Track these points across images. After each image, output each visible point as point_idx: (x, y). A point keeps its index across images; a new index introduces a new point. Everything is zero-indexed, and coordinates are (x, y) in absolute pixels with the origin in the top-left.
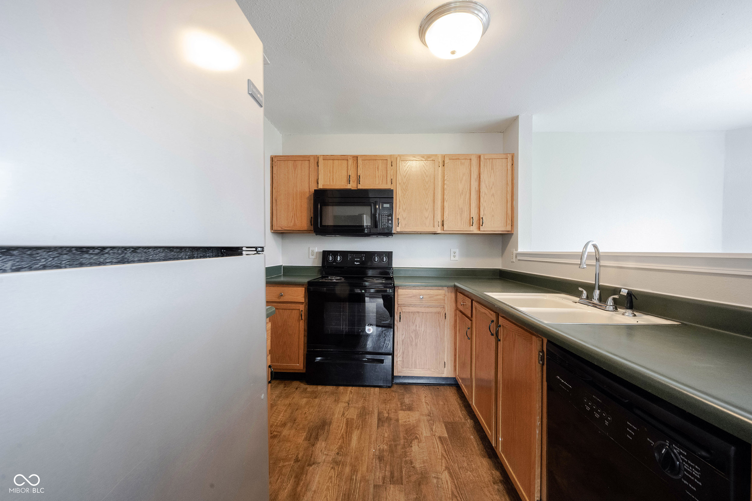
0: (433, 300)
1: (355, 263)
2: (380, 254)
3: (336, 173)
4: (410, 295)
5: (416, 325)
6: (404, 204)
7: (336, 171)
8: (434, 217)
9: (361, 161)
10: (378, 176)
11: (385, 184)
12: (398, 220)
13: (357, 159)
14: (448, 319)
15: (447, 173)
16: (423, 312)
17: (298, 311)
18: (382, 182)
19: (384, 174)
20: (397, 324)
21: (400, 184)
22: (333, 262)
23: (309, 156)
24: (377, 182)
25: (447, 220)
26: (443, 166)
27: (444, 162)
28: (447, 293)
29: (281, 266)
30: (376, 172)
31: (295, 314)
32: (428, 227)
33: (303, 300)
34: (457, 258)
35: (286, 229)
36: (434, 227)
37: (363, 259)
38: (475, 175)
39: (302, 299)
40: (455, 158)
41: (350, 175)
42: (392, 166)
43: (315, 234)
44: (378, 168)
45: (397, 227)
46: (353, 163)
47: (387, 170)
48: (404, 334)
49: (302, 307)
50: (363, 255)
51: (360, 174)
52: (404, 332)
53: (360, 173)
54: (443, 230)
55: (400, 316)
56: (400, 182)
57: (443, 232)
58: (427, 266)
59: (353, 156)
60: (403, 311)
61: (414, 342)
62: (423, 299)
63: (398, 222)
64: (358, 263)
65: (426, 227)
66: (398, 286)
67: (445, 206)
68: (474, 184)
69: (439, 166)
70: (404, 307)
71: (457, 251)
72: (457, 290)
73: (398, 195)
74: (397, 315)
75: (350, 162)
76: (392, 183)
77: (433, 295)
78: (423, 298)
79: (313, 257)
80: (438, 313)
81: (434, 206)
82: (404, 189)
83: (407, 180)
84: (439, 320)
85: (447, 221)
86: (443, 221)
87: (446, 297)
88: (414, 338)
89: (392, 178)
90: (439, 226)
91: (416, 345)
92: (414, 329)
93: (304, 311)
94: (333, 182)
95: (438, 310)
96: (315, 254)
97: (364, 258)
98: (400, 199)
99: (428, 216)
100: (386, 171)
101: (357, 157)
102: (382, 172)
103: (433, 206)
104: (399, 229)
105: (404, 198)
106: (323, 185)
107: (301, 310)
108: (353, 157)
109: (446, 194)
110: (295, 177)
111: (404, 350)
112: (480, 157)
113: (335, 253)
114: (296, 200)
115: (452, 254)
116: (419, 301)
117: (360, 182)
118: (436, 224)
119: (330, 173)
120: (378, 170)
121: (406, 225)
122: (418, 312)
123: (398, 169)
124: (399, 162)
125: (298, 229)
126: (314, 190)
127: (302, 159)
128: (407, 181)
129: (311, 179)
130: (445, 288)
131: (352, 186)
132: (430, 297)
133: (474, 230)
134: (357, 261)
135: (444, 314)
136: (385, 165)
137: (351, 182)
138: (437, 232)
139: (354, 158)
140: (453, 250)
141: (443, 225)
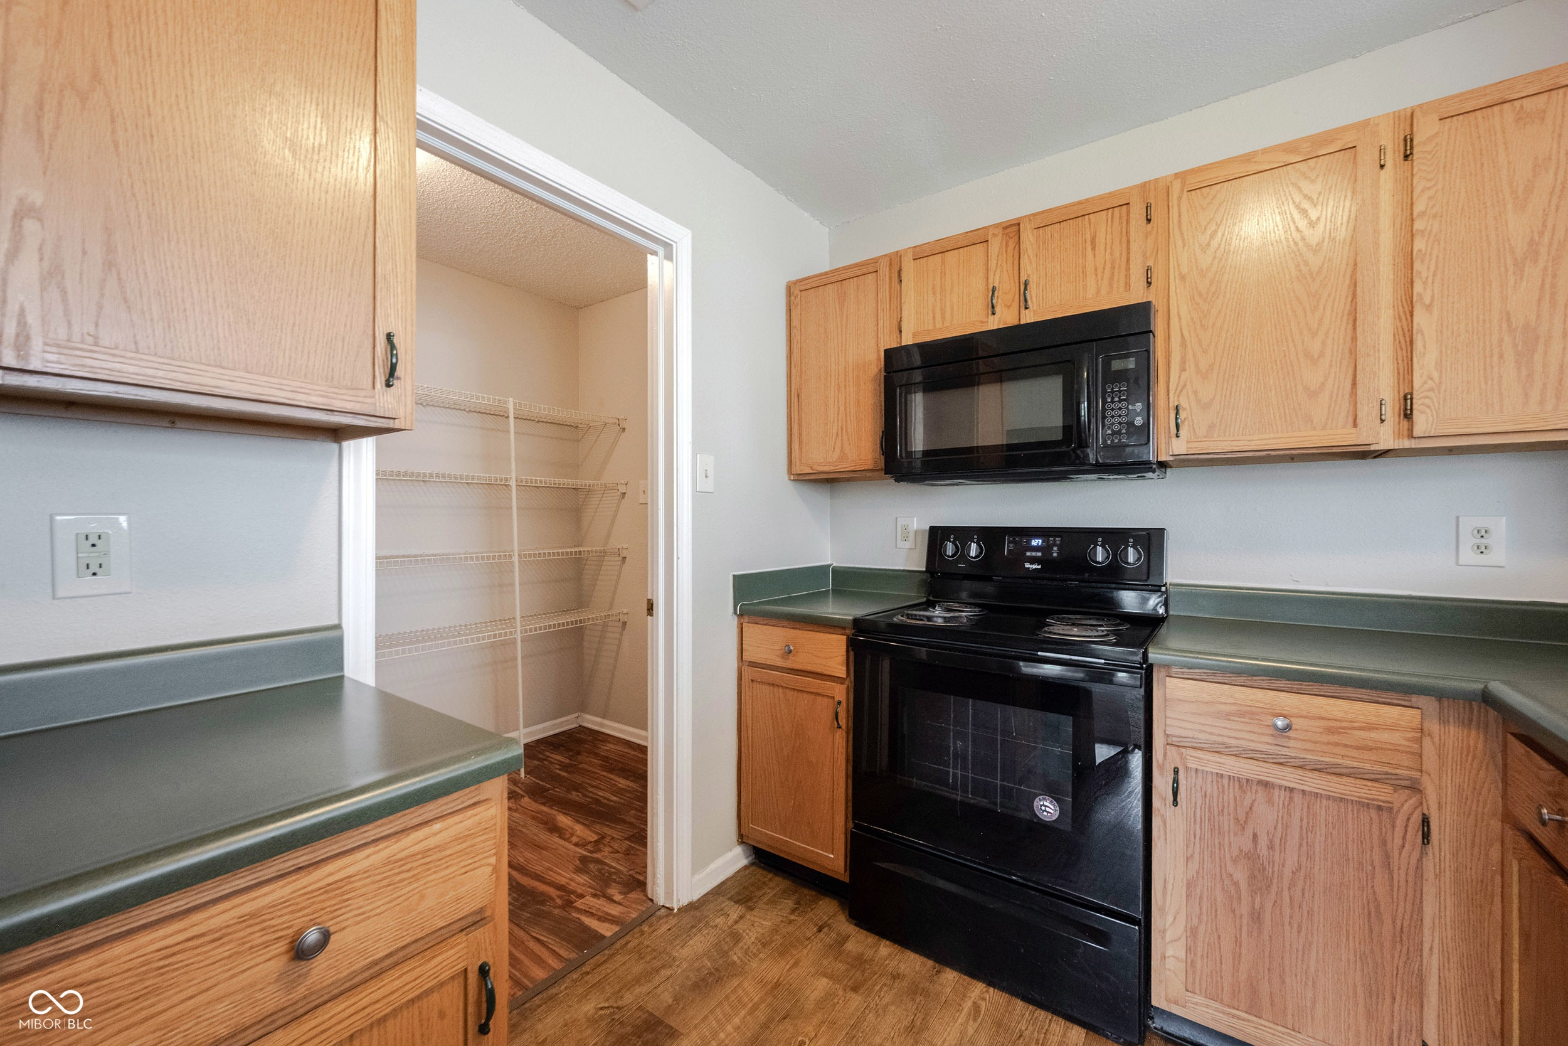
0: (1346, 746)
1: (1027, 565)
2: (1116, 537)
3: (951, 292)
4: (1222, 707)
5: (1255, 836)
6: (1205, 352)
7: (952, 283)
8: (1354, 384)
9: (1030, 235)
10: (1096, 269)
11: (1122, 289)
12: (1177, 413)
13: (1019, 230)
14: (1446, 847)
15: (1429, 184)
16: (1292, 790)
17: (831, 701)
18: (1111, 285)
19: (1118, 254)
20: (1162, 811)
21: (1183, 278)
22: (957, 561)
23: (876, 261)
24: (1091, 292)
25: (1432, 390)
26: (1406, 157)
27: (1409, 139)
28: (1434, 726)
29: (829, 566)
30: (1084, 256)
31: (823, 710)
32: (1324, 428)
33: (841, 672)
34: (1495, 556)
35: (826, 469)
36: (1355, 425)
37: (1055, 555)
39: (840, 667)
40: (1483, 104)
41: (996, 285)
42: (1149, 221)
43: (892, 481)
44: (1093, 242)
45: (1174, 440)
46: (1007, 246)
47: (1128, 241)
48: (1197, 856)
49: (840, 692)
50: (1055, 540)
51: (1028, 276)
52: (1197, 850)
53: (1029, 272)
54: (1411, 436)
55: (1176, 781)
56: (1185, 270)
57: (1407, 444)
58: (1327, 585)
59: (1004, 226)
60: (1189, 765)
61: (1244, 902)
62: (1291, 734)
63: (1177, 419)
64: (1034, 567)
65: (1315, 429)
66: (1167, 666)
67: (1420, 331)
69: (1382, 166)
70: (1195, 748)
71: (1498, 525)
72: (1502, 722)
73: (1176, 319)
74: (1161, 774)
75: (995, 245)
76: (1149, 283)
77: (1344, 724)
78: (1288, 727)
79: (908, 544)
80: (1380, 808)
81: (1354, 339)
82: (1200, 295)
83: (1214, 258)
84: (1384, 843)
85: (1431, 394)
86: (1407, 398)
87: (1427, 741)
88: (1244, 886)
89: (1150, 263)
90: (1382, 421)
92: (1245, 849)
93: (844, 704)
94: (943, 318)
95: (1381, 793)
96: (912, 535)
97: (1055, 548)
98: (1186, 333)
99: (1323, 384)
100: (1124, 245)
101: (1019, 224)
102: (1108, 251)
103: (1348, 340)
104: (1179, 447)
105: (1202, 326)
106: (914, 335)
107: (837, 699)
108: (1005, 228)
109: (1424, 275)
110: (842, 325)
111: (1195, 921)
113: (963, 534)
114: (845, 388)
115: (1468, 541)
116: (1270, 740)
117: (1029, 303)
118: (1368, 410)
119: (934, 293)
120: (1093, 249)
121: (1212, 427)
122: (1266, 785)
123: (1176, 222)
124: (1180, 198)
125: (851, 469)
126: (882, 354)
127: (859, 272)
128: (1216, 262)
129: (881, 323)
130: (1427, 702)
131: (1005, 317)
132: (1330, 731)
134: (1033, 560)
135: (1417, 818)
136: (1121, 223)
137: (998, 309)
138: (1373, 448)
139: (1008, 230)
140: (1468, 524)
141: (1408, 414)
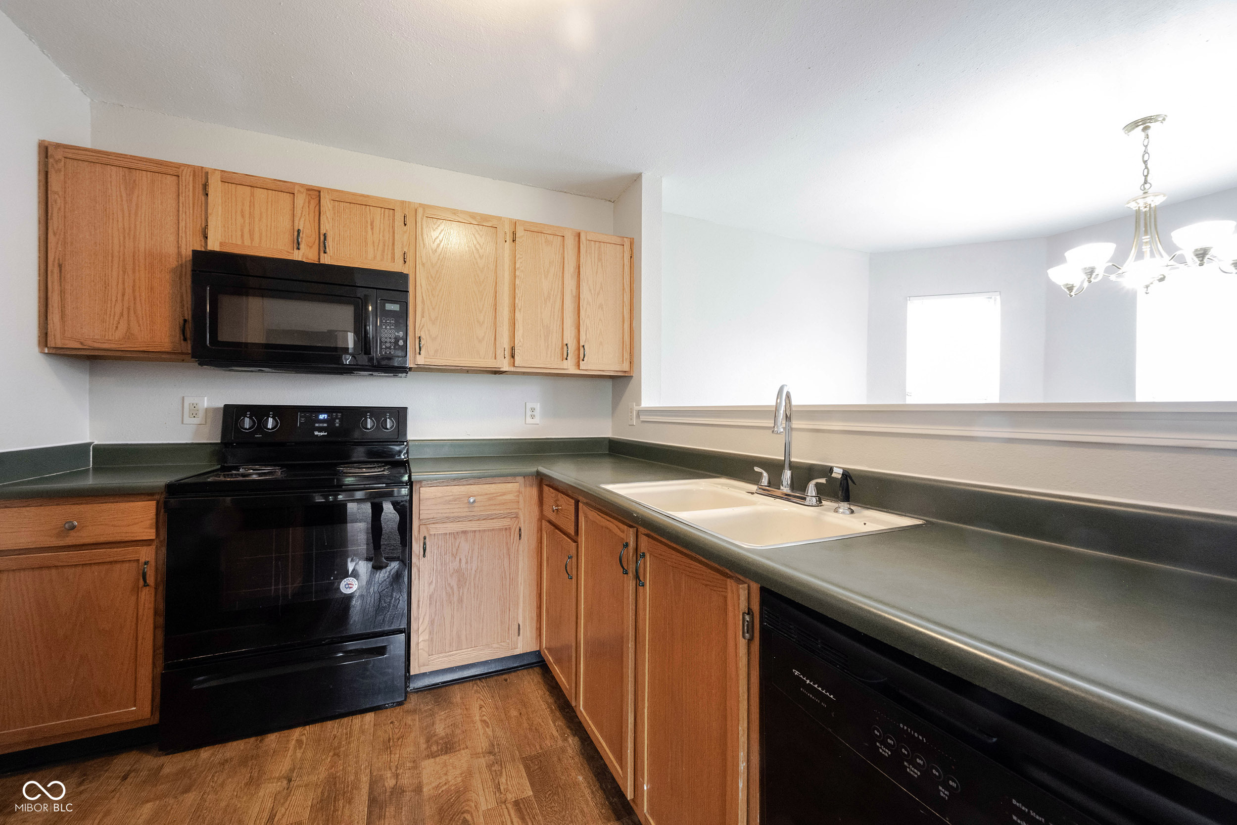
0: (495, 505)
1: (316, 433)
2: (378, 413)
3: (260, 220)
4: (447, 498)
5: (460, 559)
6: (433, 309)
7: (261, 214)
8: (495, 339)
9: (328, 203)
10: (373, 242)
11: (389, 260)
12: (420, 341)
13: (319, 196)
14: (526, 539)
15: (521, 257)
16: (475, 531)
17: (135, 564)
18: (383, 255)
19: (387, 239)
20: (417, 563)
21: (423, 265)
22: (255, 432)
23: (179, 166)
24: (370, 256)
25: (520, 346)
26: (513, 241)
27: (514, 234)
28: (523, 489)
29: (90, 444)
30: (366, 232)
31: (124, 575)
32: (484, 358)
33: (151, 534)
34: (537, 420)
36: (495, 359)
37: (337, 425)
38: (570, 268)
39: (149, 530)
40: (536, 230)
41: (301, 228)
42: (405, 225)
43: (197, 364)
44: (372, 224)
45: (418, 356)
46: (309, 202)
47: (394, 233)
48: (434, 582)
49: (147, 554)
50: (337, 415)
51: (327, 231)
52: (434, 577)
53: (327, 228)
54: (514, 366)
55: (425, 544)
56: (424, 261)
57: (513, 369)
58: (481, 436)
59: (307, 187)
60: (431, 533)
61: (455, 596)
62: (475, 504)
63: (420, 344)
64: (322, 434)
65: (480, 358)
66: (420, 482)
67: (517, 320)
68: (570, 284)
69: (506, 241)
70: (434, 523)
71: (538, 406)
72: (542, 481)
73: (420, 287)
74: (417, 543)
75: (301, 200)
76: (405, 262)
77: (495, 495)
78: (474, 501)
79: (196, 421)
80: (506, 529)
81: (495, 318)
82: (432, 277)
83: (439, 259)
84: (507, 543)
85: (520, 348)
86: (513, 349)
87: (521, 495)
88: (455, 587)
89: (405, 250)
90: (505, 358)
91: (461, 601)
92: (456, 568)
93: (153, 563)
94: (252, 240)
95: (506, 522)
96: (201, 414)
97: (337, 421)
98: (424, 297)
99: (484, 336)
100: (391, 234)
101: (320, 192)
102: (381, 234)
103: (493, 317)
104: (421, 360)
105: (433, 295)
106: (221, 244)
107: (142, 560)
108: (308, 190)
109: (519, 295)
110: (130, 211)
111: (433, 616)
112: (579, 235)
113: (260, 412)
114: (134, 272)
115: (529, 413)
116: (466, 510)
117: (327, 250)
118: (500, 352)
119: (243, 216)
120: (372, 229)
121: (436, 351)
122: (465, 532)
123: (420, 232)
124: (422, 219)
125: (141, 349)
126: (191, 253)
127: (156, 169)
128: (439, 261)
129: (182, 224)
130: (520, 479)
131: (305, 254)
132: (490, 499)
133: (569, 367)
134: (320, 429)
135: (517, 530)
136: (389, 220)
137: (302, 246)
138: (501, 370)
139: (309, 192)
140: (529, 406)
141: (513, 356)
